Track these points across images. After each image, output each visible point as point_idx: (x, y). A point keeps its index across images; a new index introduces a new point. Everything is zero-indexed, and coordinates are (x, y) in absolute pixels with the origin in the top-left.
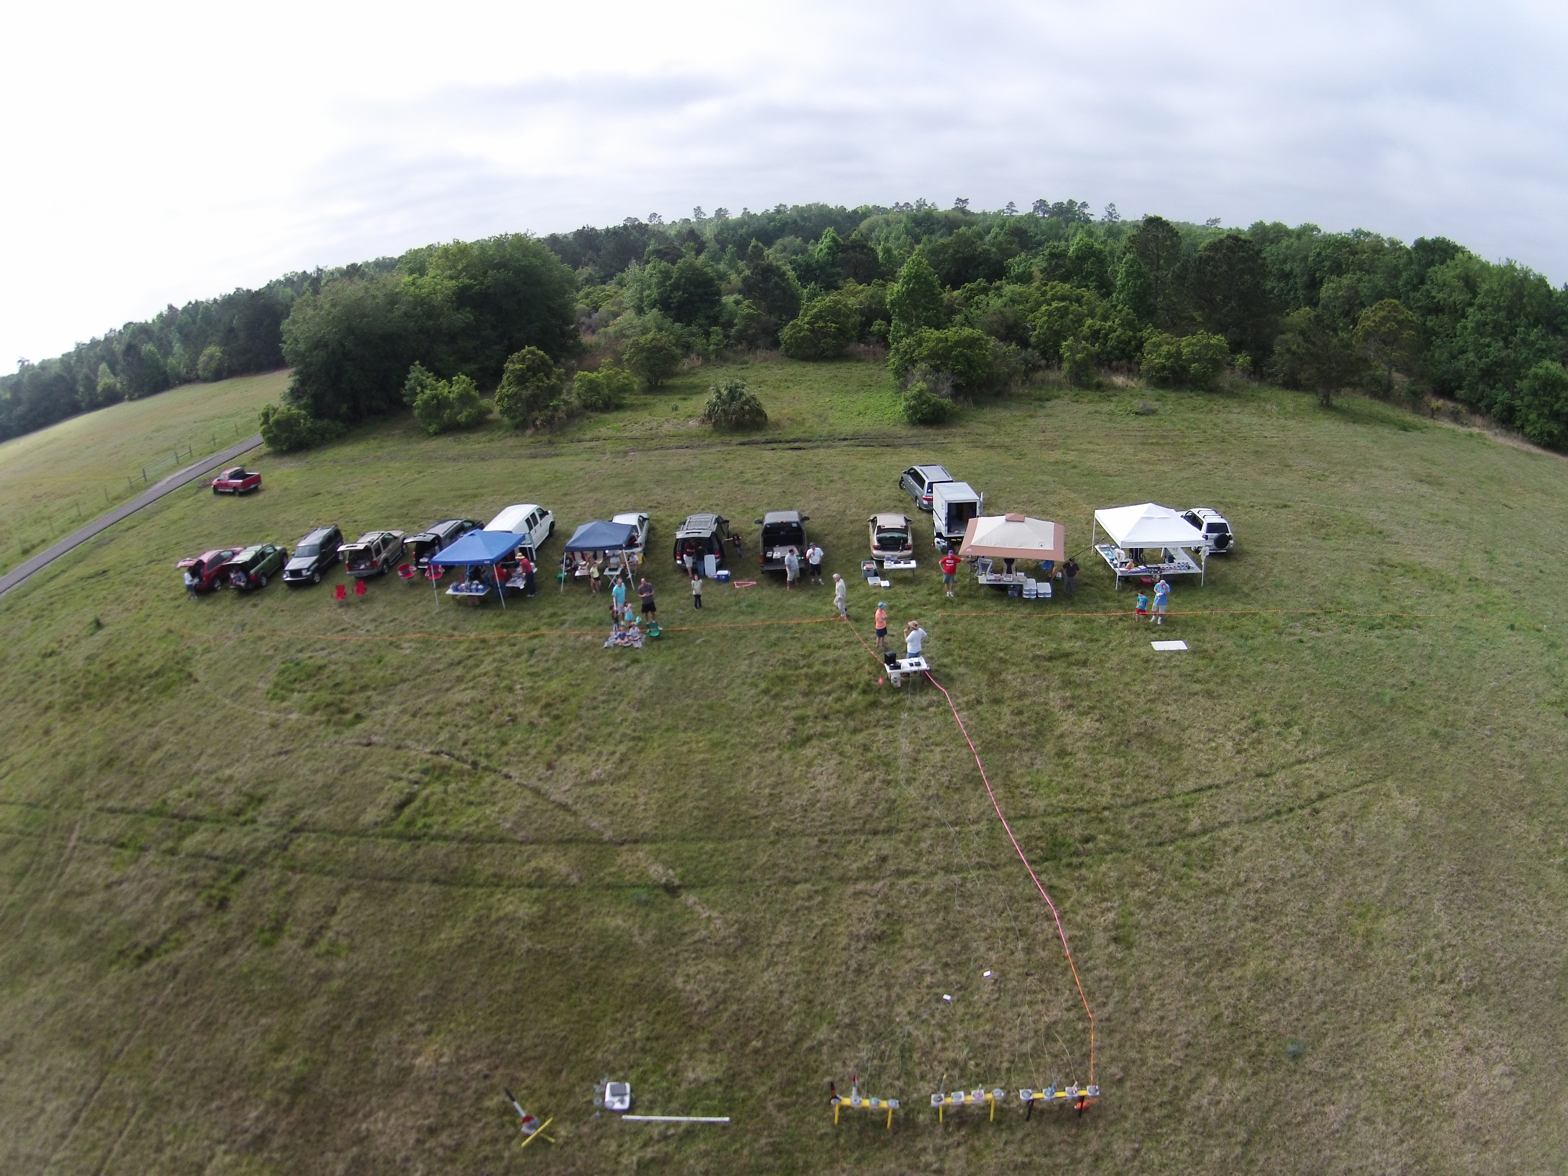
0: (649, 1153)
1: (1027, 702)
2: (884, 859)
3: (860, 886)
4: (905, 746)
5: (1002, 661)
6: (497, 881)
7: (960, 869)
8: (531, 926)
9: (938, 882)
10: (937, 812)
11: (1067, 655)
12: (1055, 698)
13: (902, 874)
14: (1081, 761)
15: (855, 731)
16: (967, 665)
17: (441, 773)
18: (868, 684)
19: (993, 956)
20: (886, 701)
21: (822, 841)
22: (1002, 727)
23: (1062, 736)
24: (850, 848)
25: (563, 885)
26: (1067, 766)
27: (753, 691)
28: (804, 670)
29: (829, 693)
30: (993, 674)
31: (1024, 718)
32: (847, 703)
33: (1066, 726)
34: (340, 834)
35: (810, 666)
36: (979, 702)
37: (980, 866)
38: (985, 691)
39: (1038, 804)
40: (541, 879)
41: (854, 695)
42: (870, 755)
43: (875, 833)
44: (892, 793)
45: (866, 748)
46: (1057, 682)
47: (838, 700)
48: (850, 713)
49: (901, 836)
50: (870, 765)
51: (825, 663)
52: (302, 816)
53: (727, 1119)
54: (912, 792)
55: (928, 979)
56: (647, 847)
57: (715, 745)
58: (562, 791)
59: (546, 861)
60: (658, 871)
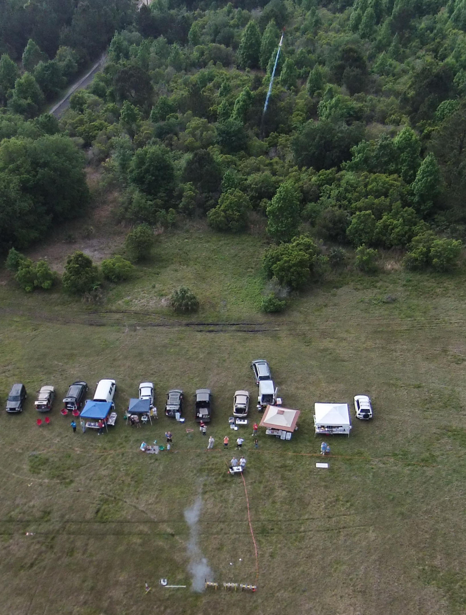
0: (171, 593)
1: (269, 483)
2: (222, 529)
3: (216, 536)
4: (232, 496)
5: (266, 467)
6: (130, 533)
7: (239, 534)
8: (141, 545)
9: (234, 536)
10: (236, 517)
11: (286, 467)
12: (278, 483)
13: (226, 534)
14: (278, 505)
15: (219, 490)
16: (255, 468)
17: (105, 501)
18: (225, 474)
19: (242, 556)
20: (229, 479)
21: (208, 524)
22: (259, 492)
23: (275, 496)
24: (214, 526)
25: (146, 534)
26: (274, 507)
27: (192, 474)
28: (207, 467)
29: (213, 476)
30: (262, 472)
31: (267, 489)
32: (218, 480)
33: (277, 494)
34: (81, 522)
35: (209, 465)
36: (255, 482)
37: (244, 533)
38: (258, 478)
39: (263, 517)
40: (141, 533)
41: (220, 477)
42: (222, 498)
43: (221, 522)
44: (226, 510)
45: (221, 496)
46: (280, 476)
47: (216, 479)
48: (218, 484)
49: (226, 523)
50: (222, 501)
51: (213, 464)
52: (67, 517)
53: (185, 586)
54: (231, 511)
55: (228, 559)
56: (166, 524)
57: (182, 493)
58: (142, 507)
59: (141, 527)
60: (169, 530)
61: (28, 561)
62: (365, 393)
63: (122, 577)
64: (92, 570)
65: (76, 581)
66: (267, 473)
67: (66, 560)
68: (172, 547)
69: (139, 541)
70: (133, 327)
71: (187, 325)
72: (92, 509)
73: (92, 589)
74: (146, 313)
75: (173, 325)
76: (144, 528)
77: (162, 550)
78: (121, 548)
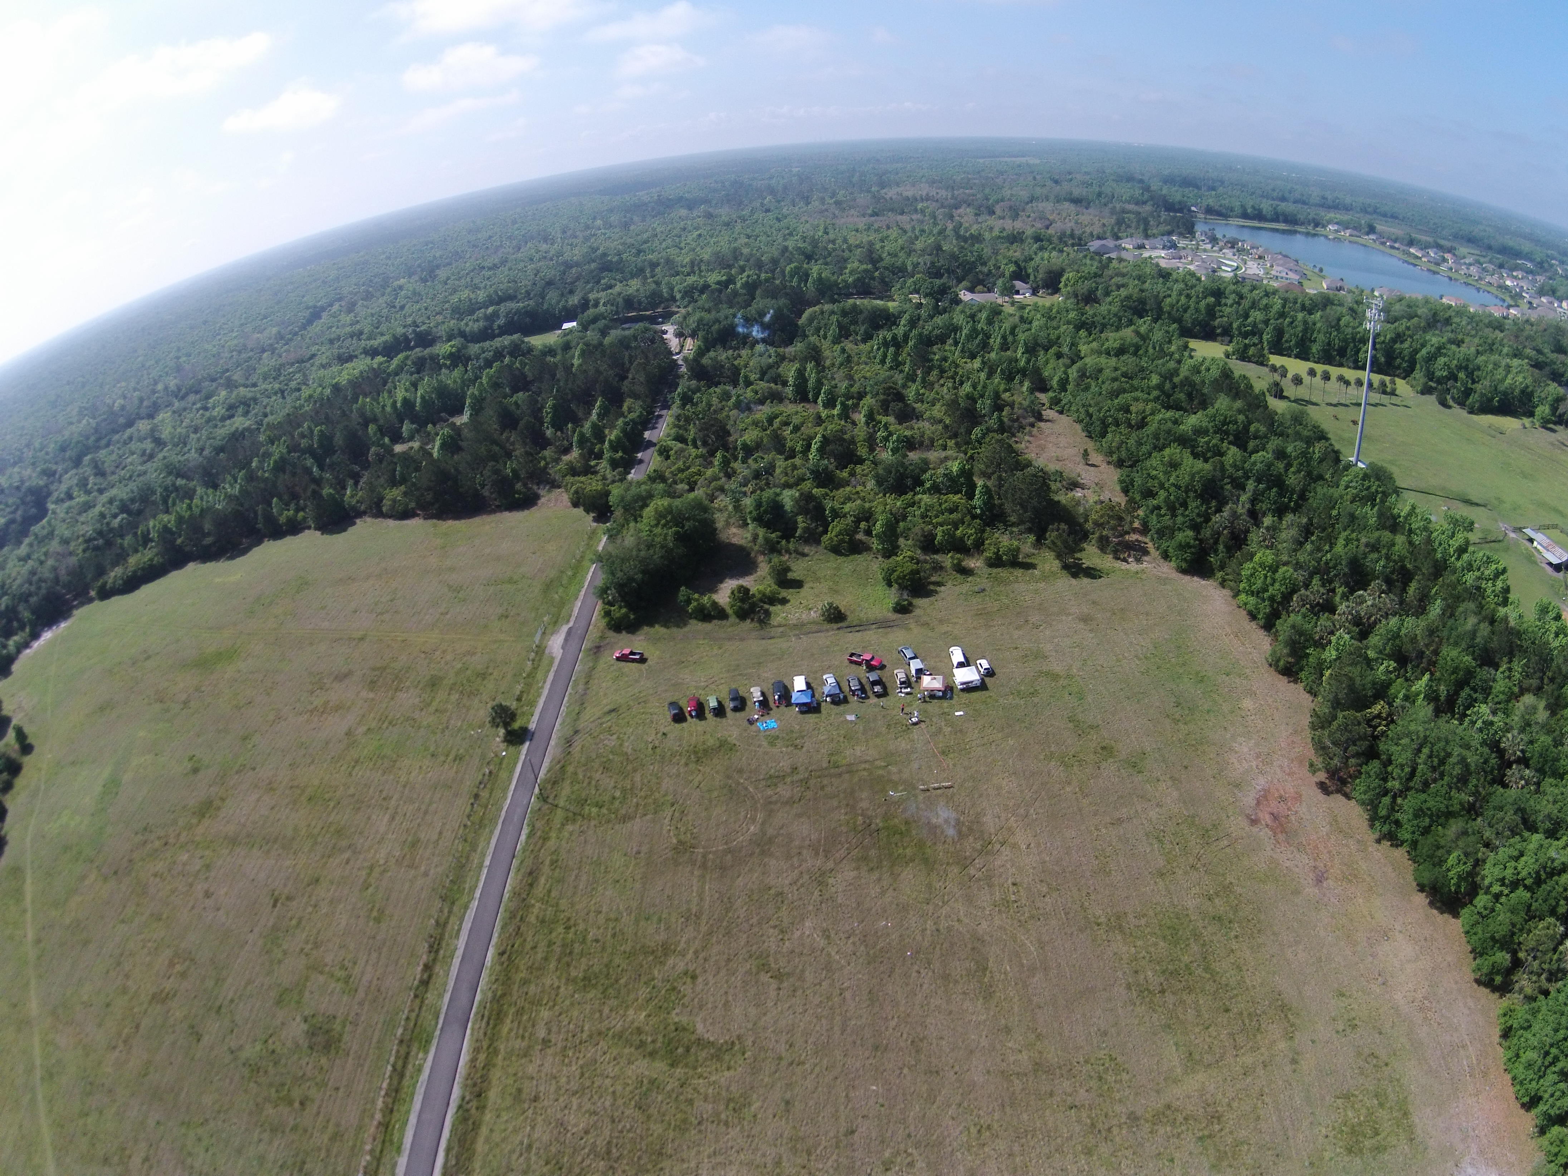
1: (937, 725)
4: (916, 737)
5: (932, 715)
6: (857, 770)
14: (948, 737)
15: (906, 735)
19: (936, 769)
22: (933, 731)
25: (869, 769)
26: (945, 738)
27: (884, 728)
28: (892, 722)
29: (899, 727)
36: (928, 725)
37: (932, 756)
38: (930, 723)
39: (941, 745)
40: (865, 769)
42: (910, 739)
43: (914, 753)
44: (915, 746)
46: (943, 720)
47: (901, 729)
50: (910, 741)
54: (919, 745)
56: (879, 761)
58: (858, 753)
59: (863, 766)
60: (883, 764)
61: (796, 798)
62: (983, 658)
63: (864, 795)
64: (842, 795)
65: (835, 803)
66: (934, 719)
67: (820, 793)
68: (889, 773)
69: (866, 773)
70: (798, 636)
71: (839, 629)
72: (826, 759)
73: (847, 805)
74: (803, 625)
75: (827, 631)
76: (867, 766)
77: (883, 776)
78: (856, 779)
